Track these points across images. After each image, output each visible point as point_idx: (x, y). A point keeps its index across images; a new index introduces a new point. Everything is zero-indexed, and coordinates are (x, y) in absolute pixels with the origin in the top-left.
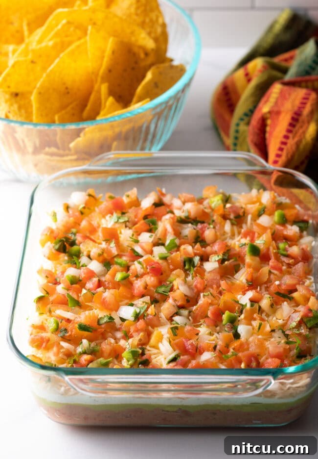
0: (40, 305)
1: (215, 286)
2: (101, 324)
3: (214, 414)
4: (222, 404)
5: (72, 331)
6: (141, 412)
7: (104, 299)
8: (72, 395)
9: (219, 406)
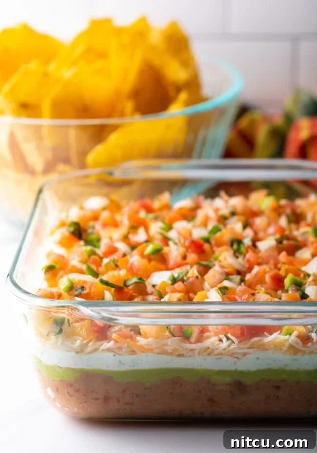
0: (49, 275)
1: (272, 262)
2: (129, 286)
3: (278, 388)
4: (287, 368)
5: (90, 289)
6: (181, 385)
7: (132, 264)
8: (90, 353)
9: (283, 371)
